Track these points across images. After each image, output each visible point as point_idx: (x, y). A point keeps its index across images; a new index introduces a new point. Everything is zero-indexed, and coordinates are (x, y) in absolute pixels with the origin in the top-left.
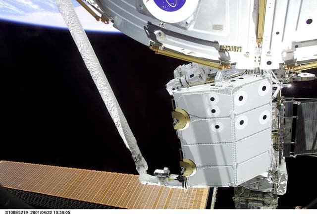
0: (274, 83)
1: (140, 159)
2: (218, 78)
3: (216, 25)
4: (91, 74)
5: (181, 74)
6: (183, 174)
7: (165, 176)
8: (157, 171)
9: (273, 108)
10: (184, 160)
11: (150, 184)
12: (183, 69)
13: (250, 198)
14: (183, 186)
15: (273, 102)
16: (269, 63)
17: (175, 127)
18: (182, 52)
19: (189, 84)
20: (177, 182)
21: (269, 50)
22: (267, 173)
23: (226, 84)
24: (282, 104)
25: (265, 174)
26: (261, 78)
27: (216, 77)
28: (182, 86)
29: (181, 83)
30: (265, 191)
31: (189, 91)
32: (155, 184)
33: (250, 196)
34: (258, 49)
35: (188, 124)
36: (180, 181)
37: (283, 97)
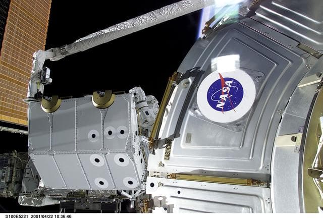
0: (135, 192)
1: (62, 54)
2: (143, 139)
3: (191, 136)
4: (156, 11)
5: (149, 102)
6: (44, 98)
7: (42, 79)
8: (48, 71)
9: (111, 191)
10: (59, 101)
11: (34, 62)
12: (154, 104)
13: (14, 168)
14: (29, 98)
15: (117, 191)
16: (152, 185)
17: (95, 93)
18: (169, 103)
19: (139, 109)
20: (35, 92)
21: (165, 184)
22: (43, 186)
23: (136, 146)
24: (114, 200)
25: (42, 184)
26: (140, 179)
27: (144, 137)
28: (138, 103)
29: (141, 102)
30: (23, 184)
31: (132, 110)
32: (33, 68)
33: (18, 168)
34: (166, 175)
35: (96, 105)
36: (36, 95)
37: (122, 201)
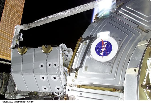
0: (60, 93)
1: (29, 27)
2: (65, 68)
3: (87, 68)
4: (73, 8)
5: (68, 51)
6: (19, 48)
7: (18, 39)
8: (22, 35)
9: (49, 93)
10: (26, 49)
11: (15, 30)
12: (71, 52)
13: (4, 80)
14: (12, 47)
15: (52, 92)
16: (69, 90)
17: (43, 46)
18: (78, 52)
19: (63, 54)
20: (15, 44)
21: (74, 90)
22: (17, 89)
23: (62, 71)
24: (51, 97)
25: (16, 88)
26: (63, 87)
27: (66, 67)
28: (63, 51)
29: (65, 51)
30: (8, 88)
31: (60, 54)
32: (15, 33)
33: (5, 80)
34: (75, 85)
35: (43, 51)
36: (15, 46)
37: (54, 97)
